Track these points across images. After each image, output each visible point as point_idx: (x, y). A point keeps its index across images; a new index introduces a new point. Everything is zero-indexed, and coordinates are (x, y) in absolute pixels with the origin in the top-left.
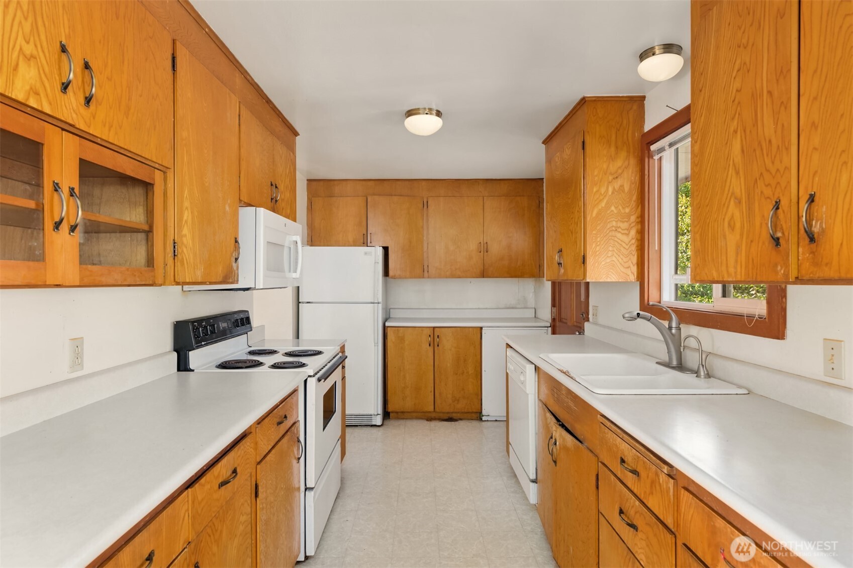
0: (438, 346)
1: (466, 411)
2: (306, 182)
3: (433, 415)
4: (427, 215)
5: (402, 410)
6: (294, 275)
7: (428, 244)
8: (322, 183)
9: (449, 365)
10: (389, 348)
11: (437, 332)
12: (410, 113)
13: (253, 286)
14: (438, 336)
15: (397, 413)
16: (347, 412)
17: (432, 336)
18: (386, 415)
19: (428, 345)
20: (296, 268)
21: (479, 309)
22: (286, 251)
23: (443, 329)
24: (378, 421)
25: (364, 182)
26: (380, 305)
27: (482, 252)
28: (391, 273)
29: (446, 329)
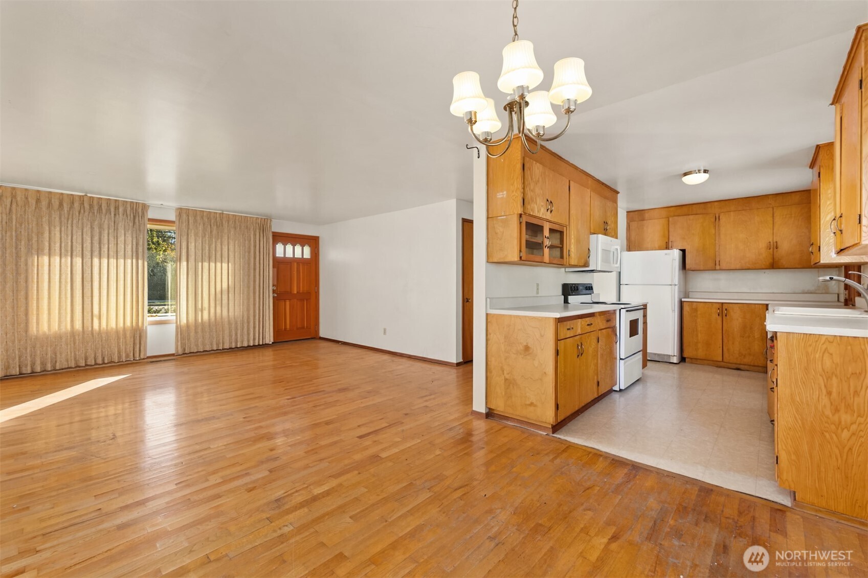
0: (726, 316)
1: (752, 364)
2: (626, 213)
3: (722, 364)
4: (719, 226)
5: (695, 357)
6: (616, 266)
7: (719, 245)
8: (636, 213)
9: (735, 330)
10: (684, 315)
11: (725, 307)
12: (685, 174)
13: (595, 269)
14: (726, 309)
15: (691, 359)
16: (648, 351)
17: (721, 309)
18: (683, 359)
19: (717, 315)
20: (617, 262)
21: (773, 293)
22: (612, 253)
23: (731, 305)
24: (675, 360)
25: (667, 209)
26: (677, 287)
27: (772, 250)
28: (687, 267)
29: (734, 304)
